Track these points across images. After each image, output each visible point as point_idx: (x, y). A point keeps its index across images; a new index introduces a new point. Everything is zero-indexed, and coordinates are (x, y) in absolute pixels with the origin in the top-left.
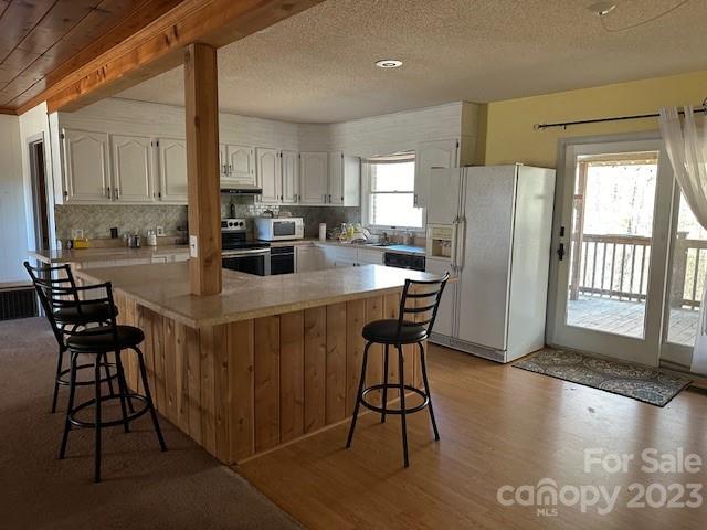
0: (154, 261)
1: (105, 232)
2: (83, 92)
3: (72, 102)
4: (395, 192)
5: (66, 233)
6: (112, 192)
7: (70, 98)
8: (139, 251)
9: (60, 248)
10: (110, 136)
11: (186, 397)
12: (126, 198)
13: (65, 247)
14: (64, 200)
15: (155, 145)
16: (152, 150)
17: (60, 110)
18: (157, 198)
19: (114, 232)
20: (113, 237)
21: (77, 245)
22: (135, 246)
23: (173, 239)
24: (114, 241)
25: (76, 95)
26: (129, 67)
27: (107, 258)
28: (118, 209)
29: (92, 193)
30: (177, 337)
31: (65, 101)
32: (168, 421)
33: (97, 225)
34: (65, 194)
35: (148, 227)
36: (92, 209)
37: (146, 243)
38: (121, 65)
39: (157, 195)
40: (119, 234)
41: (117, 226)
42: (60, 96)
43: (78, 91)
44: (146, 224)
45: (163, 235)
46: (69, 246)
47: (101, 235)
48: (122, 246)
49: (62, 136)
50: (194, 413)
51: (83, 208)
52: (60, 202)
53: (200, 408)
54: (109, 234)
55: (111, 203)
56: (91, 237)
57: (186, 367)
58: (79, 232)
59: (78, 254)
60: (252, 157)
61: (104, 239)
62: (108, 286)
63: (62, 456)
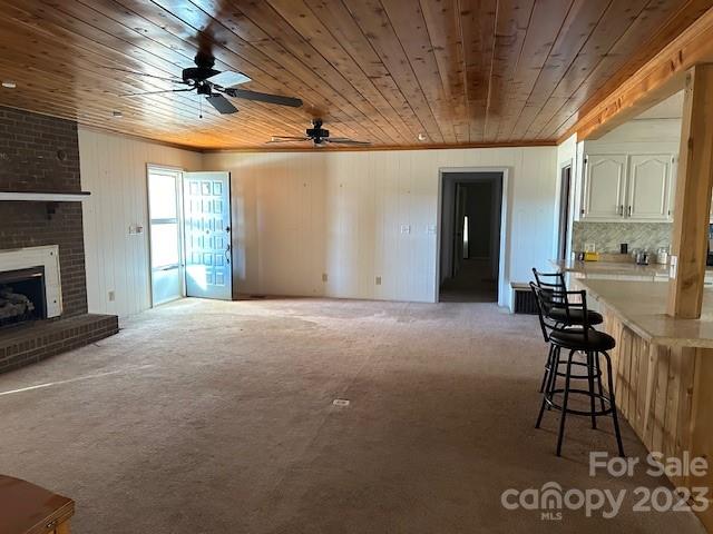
0: (656, 279)
1: (615, 247)
2: (603, 121)
3: (594, 131)
5: (580, 246)
6: (625, 210)
7: (593, 128)
8: (647, 268)
9: (573, 259)
10: (629, 157)
11: (652, 415)
12: (638, 216)
13: (577, 258)
14: (581, 217)
15: (676, 161)
16: (673, 167)
17: (586, 140)
19: (624, 248)
20: (622, 252)
21: (587, 257)
22: (643, 263)
24: (623, 256)
25: (597, 125)
26: (639, 96)
27: (609, 272)
28: (631, 227)
29: (605, 211)
30: (651, 354)
31: (589, 131)
32: (635, 434)
33: (608, 241)
34: (582, 212)
35: (660, 245)
36: (606, 226)
37: (655, 261)
38: (633, 94)
40: (629, 250)
41: (628, 242)
42: (586, 127)
43: (600, 121)
44: (658, 242)
46: (581, 257)
47: (611, 250)
48: (629, 262)
49: (585, 161)
50: (657, 433)
51: (598, 224)
52: (577, 219)
53: (663, 430)
54: (619, 249)
55: (622, 221)
56: (601, 251)
57: (656, 385)
58: (591, 246)
59: (588, 266)
61: (614, 254)
62: (583, 293)
63: (538, 426)
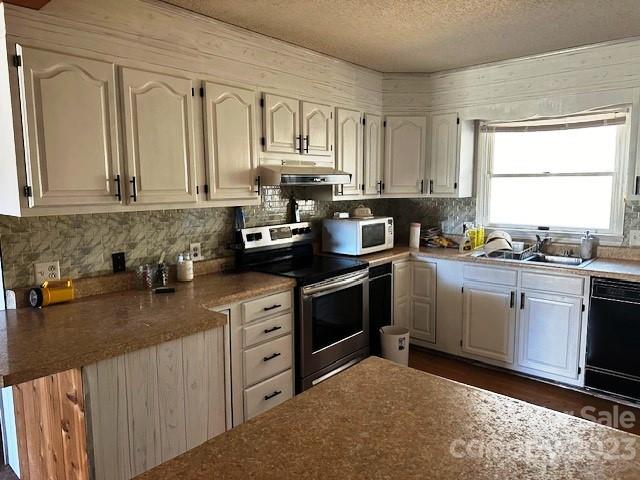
1: (100, 261)
4: (547, 174)
6: (123, 187)
10: (119, 69)
14: (24, 206)
15: (197, 92)
16: (194, 102)
18: (202, 194)
19: (118, 260)
20: (116, 271)
21: (50, 297)
23: (215, 264)
24: (120, 278)
28: (126, 219)
33: (86, 251)
34: (26, 192)
36: (78, 222)
39: (201, 190)
40: (128, 264)
41: (124, 249)
45: (200, 258)
46: (32, 300)
47: (94, 269)
48: (134, 290)
49: (14, 61)
54: (108, 266)
56: (75, 274)
58: (53, 268)
60: (332, 122)
61: (100, 275)
